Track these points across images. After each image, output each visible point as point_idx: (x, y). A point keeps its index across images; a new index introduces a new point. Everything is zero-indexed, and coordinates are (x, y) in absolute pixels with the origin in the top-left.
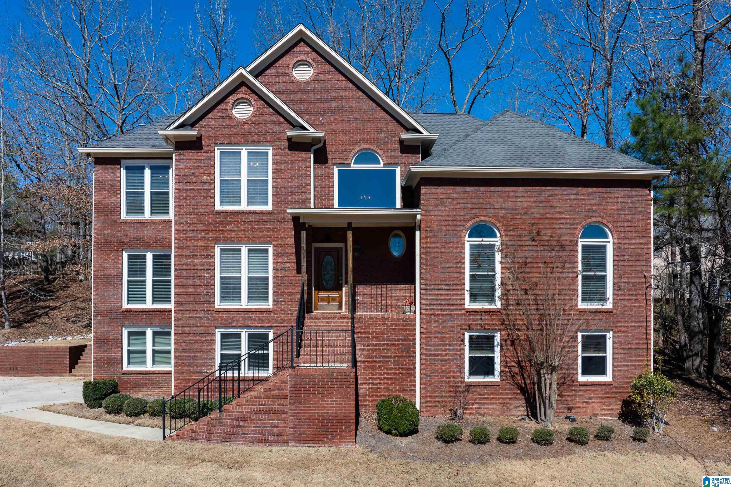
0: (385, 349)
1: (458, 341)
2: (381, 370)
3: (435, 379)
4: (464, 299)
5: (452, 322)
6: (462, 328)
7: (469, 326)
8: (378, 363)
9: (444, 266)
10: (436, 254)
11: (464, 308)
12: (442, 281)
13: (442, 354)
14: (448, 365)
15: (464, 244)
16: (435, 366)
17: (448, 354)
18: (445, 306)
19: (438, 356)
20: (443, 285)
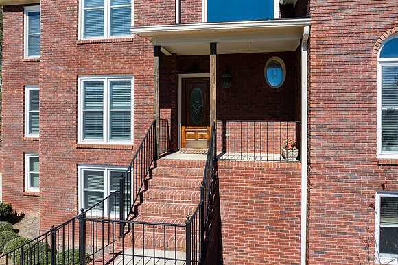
0: (259, 208)
1: (364, 207)
2: (252, 236)
3: (329, 257)
4: (376, 146)
5: (356, 178)
6: (371, 188)
7: (383, 186)
8: (249, 226)
9: (344, 98)
10: (333, 81)
11: (375, 160)
12: (341, 120)
13: (340, 223)
14: (348, 239)
15: (375, 66)
16: (329, 239)
17: (350, 223)
18: (346, 156)
19: (334, 226)
20: (343, 125)
